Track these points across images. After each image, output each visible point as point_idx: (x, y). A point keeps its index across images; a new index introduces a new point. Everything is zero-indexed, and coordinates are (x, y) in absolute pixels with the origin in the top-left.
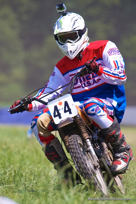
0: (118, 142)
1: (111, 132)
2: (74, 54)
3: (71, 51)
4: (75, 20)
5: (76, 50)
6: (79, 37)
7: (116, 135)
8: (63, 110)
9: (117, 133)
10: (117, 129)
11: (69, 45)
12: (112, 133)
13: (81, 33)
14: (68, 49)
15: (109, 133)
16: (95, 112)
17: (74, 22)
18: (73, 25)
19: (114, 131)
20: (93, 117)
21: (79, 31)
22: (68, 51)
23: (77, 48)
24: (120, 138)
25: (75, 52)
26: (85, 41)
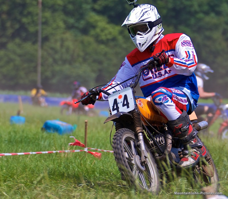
0: (186, 137)
1: (178, 125)
2: (144, 46)
3: (140, 44)
4: (145, 12)
5: (146, 42)
6: (149, 29)
7: (184, 129)
8: (122, 103)
9: (184, 127)
10: (185, 122)
11: (138, 37)
12: (178, 126)
13: (152, 25)
14: (137, 41)
15: (175, 126)
16: (161, 101)
17: (143, 13)
18: (141, 17)
19: (180, 124)
20: (160, 107)
21: (149, 22)
22: (137, 43)
23: (147, 40)
24: (189, 134)
25: (144, 44)
26: (157, 33)
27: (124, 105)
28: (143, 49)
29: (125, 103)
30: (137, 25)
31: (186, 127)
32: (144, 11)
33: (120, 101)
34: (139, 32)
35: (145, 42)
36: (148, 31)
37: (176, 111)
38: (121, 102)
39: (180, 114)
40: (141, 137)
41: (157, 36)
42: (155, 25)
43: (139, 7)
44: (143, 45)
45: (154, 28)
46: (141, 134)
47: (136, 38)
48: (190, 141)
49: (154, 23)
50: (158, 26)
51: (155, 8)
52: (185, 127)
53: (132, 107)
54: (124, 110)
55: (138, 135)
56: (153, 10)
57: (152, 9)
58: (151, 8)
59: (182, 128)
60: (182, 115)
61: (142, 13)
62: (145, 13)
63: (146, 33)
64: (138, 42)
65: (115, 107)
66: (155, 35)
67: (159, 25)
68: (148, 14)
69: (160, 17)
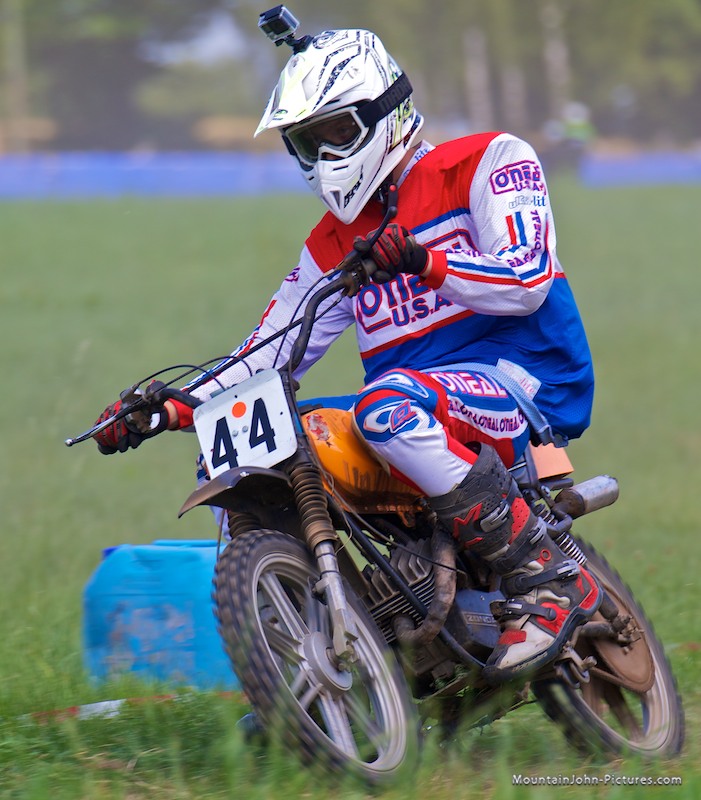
0: (506, 548)
1: (465, 510)
2: (353, 200)
3: (336, 194)
4: (336, 64)
5: (359, 184)
6: (365, 131)
7: (491, 523)
8: (248, 433)
9: (492, 515)
10: (490, 495)
11: (325, 168)
12: (467, 514)
13: (372, 111)
14: (323, 185)
15: (452, 515)
16: (389, 425)
17: (333, 73)
18: (326, 89)
19: (475, 506)
20: (385, 448)
21: (361, 105)
22: (324, 193)
23: (361, 176)
24: (515, 535)
25: (353, 194)
26: (397, 139)
27: (254, 441)
28: (349, 213)
29: (260, 432)
30: (312, 121)
31: (499, 514)
32: (335, 61)
33: (240, 427)
34: (325, 149)
35: (355, 183)
36: (360, 141)
37: (453, 457)
38: (245, 431)
39: (466, 467)
40: (328, 562)
41: (400, 153)
42: (384, 111)
43: (311, 47)
44: (347, 197)
45: (382, 125)
46: (325, 548)
47: (318, 175)
48: (524, 563)
49: (380, 103)
50: (395, 112)
51: (377, 39)
52: (495, 513)
53: (286, 446)
54: (254, 459)
55: (318, 554)
56: (367, 51)
57: (363, 51)
58: (362, 42)
59: (482, 522)
60: (478, 470)
61: (328, 74)
62: (337, 70)
63: (355, 146)
64: (327, 189)
65: (223, 452)
66: (391, 149)
67: (402, 106)
68: (352, 72)
69: (400, 74)
